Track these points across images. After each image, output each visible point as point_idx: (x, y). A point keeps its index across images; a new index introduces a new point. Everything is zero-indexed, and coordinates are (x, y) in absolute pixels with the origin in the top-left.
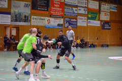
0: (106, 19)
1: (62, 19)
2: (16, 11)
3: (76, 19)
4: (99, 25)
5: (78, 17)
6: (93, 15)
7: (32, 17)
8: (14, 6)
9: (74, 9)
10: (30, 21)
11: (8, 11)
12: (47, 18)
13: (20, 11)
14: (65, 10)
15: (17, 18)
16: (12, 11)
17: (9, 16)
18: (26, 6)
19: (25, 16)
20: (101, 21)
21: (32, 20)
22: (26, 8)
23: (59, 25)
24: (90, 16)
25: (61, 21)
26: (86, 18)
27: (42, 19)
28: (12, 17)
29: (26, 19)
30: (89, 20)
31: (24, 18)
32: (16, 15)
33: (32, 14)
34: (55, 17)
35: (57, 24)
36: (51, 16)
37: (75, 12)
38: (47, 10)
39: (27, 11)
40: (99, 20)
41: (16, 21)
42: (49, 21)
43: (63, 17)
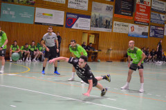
2: (97, 14)
3: (164, 28)
7: (115, 22)
8: (95, 9)
9: (162, 15)
10: (112, 27)
11: (88, 14)
12: (131, 25)
13: (101, 15)
14: (152, 16)
15: (97, 23)
16: (93, 14)
17: (89, 20)
18: (108, 9)
19: (107, 21)
21: (114, 26)
22: (108, 12)
23: (143, 34)
25: (146, 29)
27: (125, 26)
28: (92, 22)
29: (108, 25)
31: (105, 23)
32: (96, 20)
33: (114, 19)
34: (140, 24)
35: (141, 32)
36: (135, 22)
37: (163, 19)
38: (132, 15)
39: (109, 15)
41: (96, 26)
42: (133, 29)
43: (148, 24)
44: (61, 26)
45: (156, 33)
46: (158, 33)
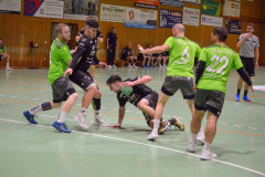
0: (233, 15)
1: (156, 12)
3: (181, 13)
4: (221, 26)
5: (185, 8)
6: (212, 7)
7: (102, 5)
10: (99, 12)
12: (129, 9)
15: (74, 7)
17: (62, 3)
20: (225, 18)
21: (102, 11)
23: (149, 22)
24: (205, 7)
25: (154, 15)
26: (198, 11)
27: (120, 11)
28: (66, 5)
30: (203, 16)
31: (87, 7)
34: (144, 7)
35: (145, 20)
36: (135, 4)
40: (221, 15)
41: (73, 12)
42: (132, 15)
43: (157, 7)
44: (18, 13)
45: (169, 20)
46: (172, 22)
